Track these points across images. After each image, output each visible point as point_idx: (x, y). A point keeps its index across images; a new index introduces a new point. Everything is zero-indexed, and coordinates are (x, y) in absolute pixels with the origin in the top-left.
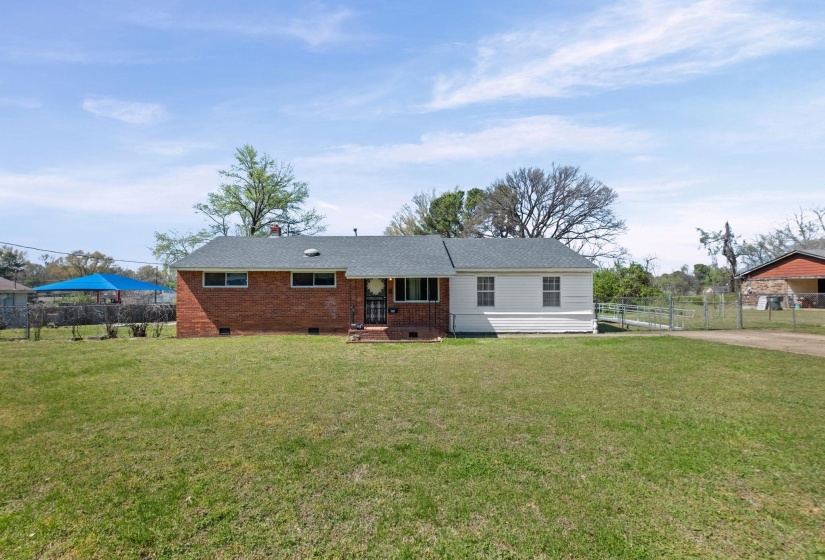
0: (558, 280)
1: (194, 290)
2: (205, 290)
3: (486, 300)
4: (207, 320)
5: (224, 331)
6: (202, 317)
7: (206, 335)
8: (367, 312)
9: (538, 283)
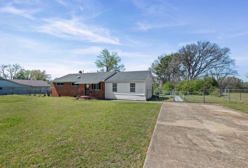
0: (134, 84)
1: (55, 86)
2: (57, 87)
3: (115, 90)
4: (57, 93)
8: (86, 92)
9: (129, 85)
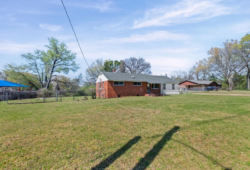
0: (174, 84)
1: (112, 86)
2: (114, 86)
4: (115, 94)
5: (119, 96)
6: (114, 93)
7: (115, 97)
8: (147, 91)
